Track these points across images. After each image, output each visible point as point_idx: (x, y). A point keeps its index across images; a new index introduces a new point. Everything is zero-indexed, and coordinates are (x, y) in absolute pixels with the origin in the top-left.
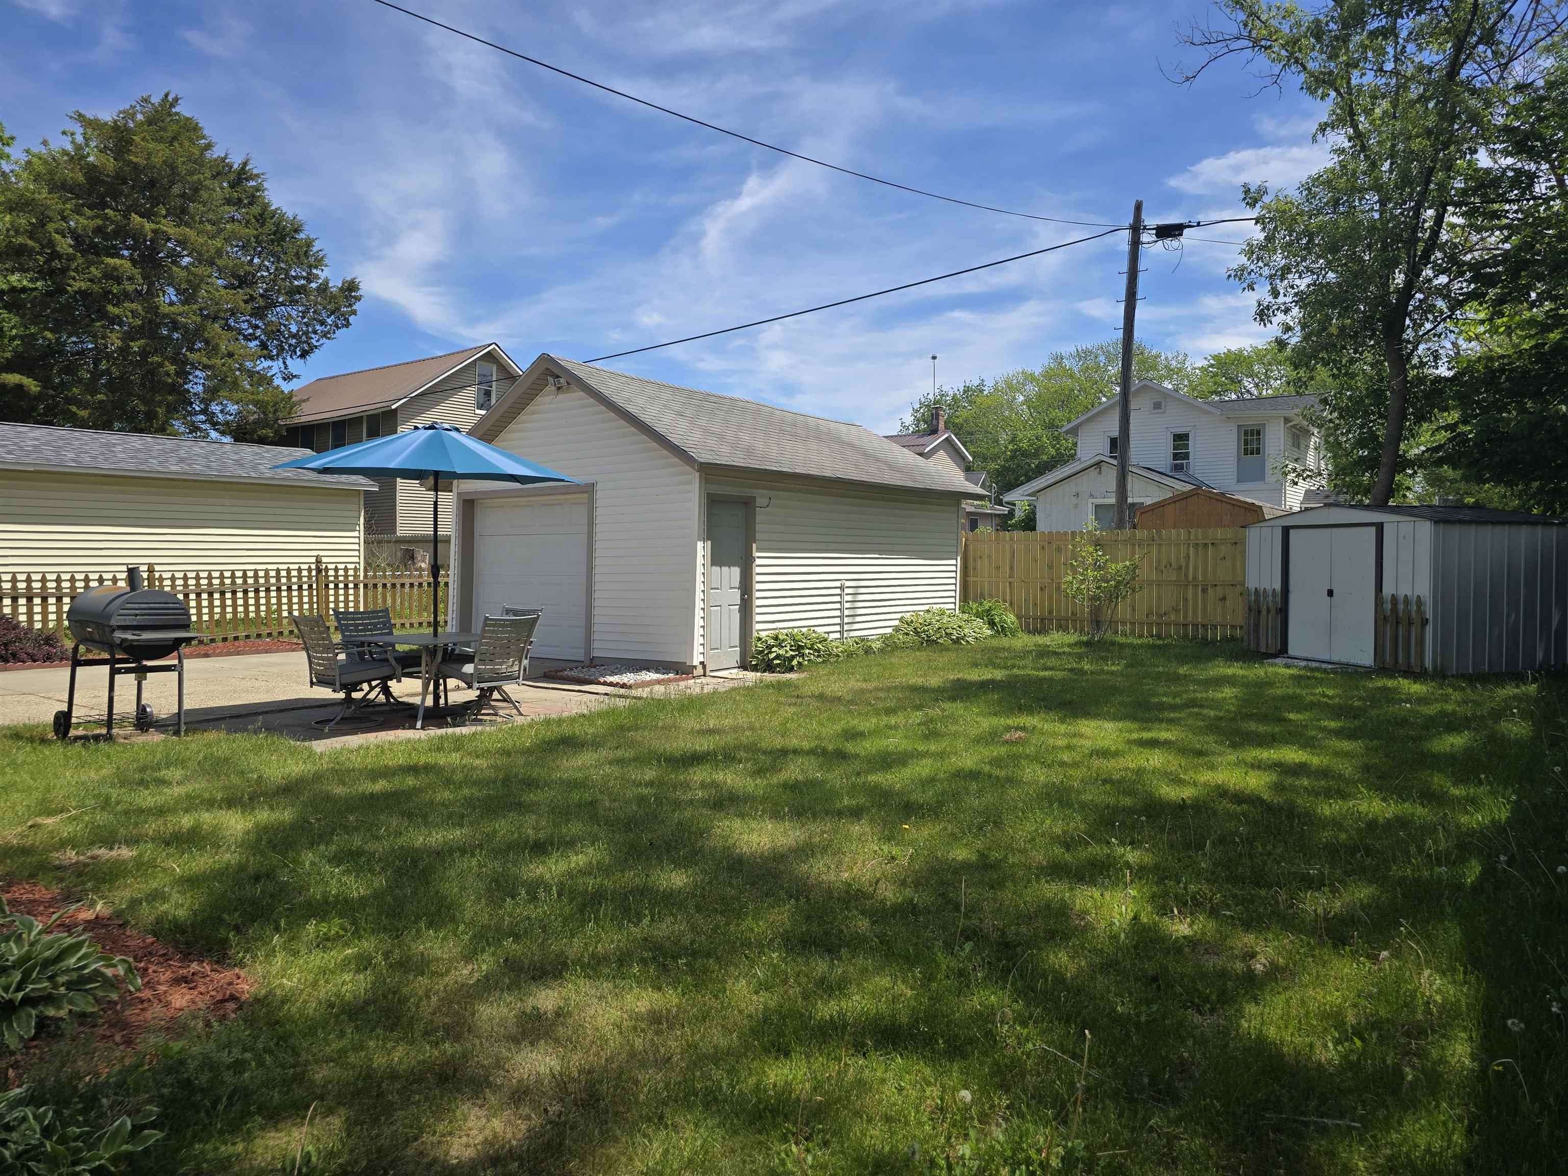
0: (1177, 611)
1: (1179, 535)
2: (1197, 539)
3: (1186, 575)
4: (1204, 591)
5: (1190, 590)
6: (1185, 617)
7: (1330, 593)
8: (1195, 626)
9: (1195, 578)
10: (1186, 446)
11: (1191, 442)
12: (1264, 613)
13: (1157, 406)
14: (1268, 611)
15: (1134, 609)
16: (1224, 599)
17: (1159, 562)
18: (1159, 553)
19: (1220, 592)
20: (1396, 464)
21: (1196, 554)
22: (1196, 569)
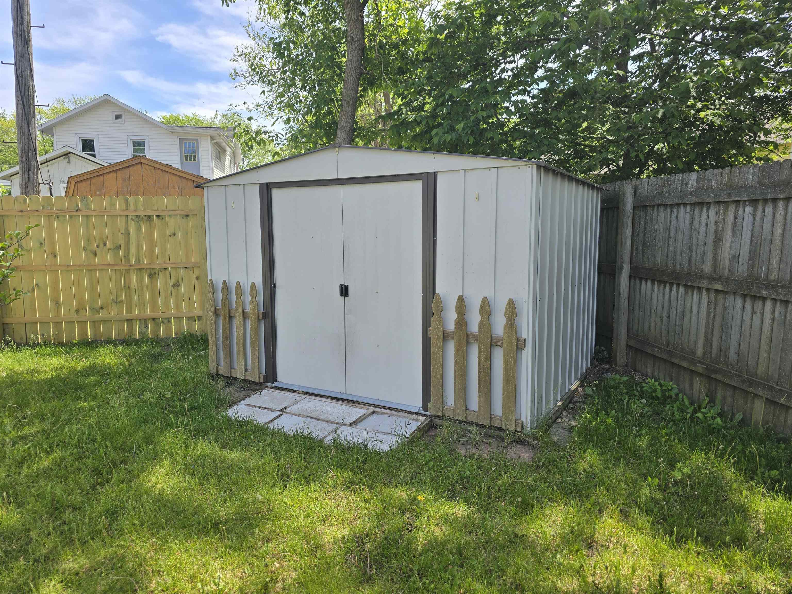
0: (117, 303)
1: (113, 205)
2: (136, 210)
3: (127, 257)
4: (152, 275)
5: (133, 275)
6: (130, 310)
7: (344, 291)
8: (143, 321)
9: (138, 260)
10: (143, 151)
11: (146, 147)
12: (238, 319)
13: (118, 117)
14: (245, 316)
15: (57, 303)
16: (177, 285)
17: (88, 240)
18: (87, 227)
19: (171, 276)
20: (354, 130)
21: (139, 229)
22: (139, 247)
